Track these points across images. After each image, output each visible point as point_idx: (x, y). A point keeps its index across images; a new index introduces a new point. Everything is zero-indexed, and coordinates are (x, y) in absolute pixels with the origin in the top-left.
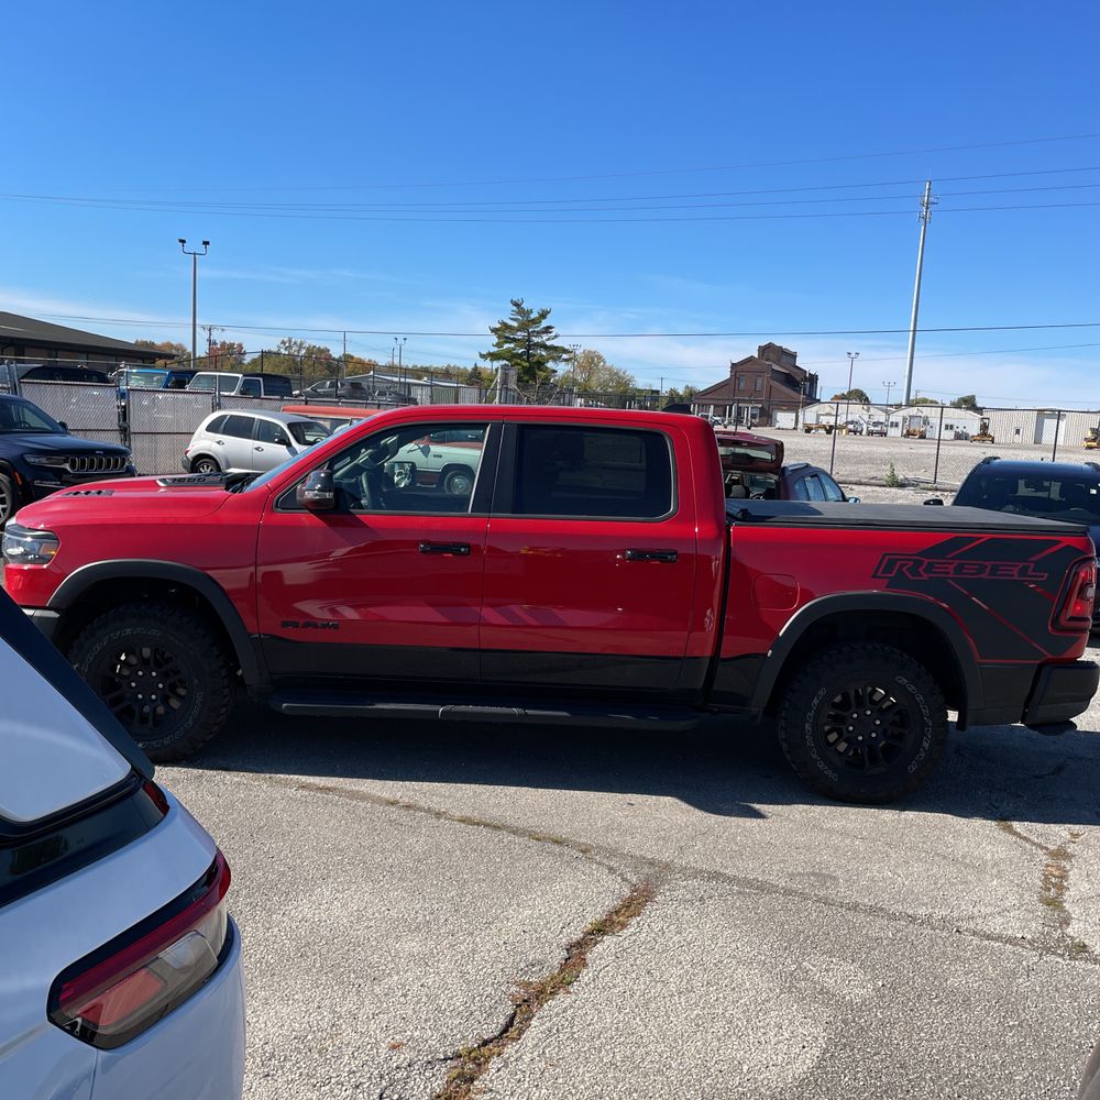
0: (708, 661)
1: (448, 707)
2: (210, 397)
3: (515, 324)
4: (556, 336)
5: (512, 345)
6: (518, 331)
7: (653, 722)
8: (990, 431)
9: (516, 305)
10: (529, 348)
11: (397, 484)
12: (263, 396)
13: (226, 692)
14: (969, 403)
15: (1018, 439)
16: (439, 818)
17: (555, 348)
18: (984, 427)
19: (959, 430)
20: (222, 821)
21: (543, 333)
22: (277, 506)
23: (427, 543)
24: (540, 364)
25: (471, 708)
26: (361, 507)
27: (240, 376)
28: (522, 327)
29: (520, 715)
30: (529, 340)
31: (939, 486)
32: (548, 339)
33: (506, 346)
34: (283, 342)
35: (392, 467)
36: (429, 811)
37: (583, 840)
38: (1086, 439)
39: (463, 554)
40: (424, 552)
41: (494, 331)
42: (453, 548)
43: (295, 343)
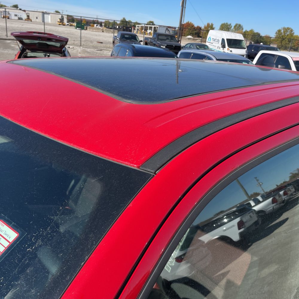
8: (30, 18)
15: (37, 20)
18: (28, 16)
19: (19, 16)
38: (58, 22)
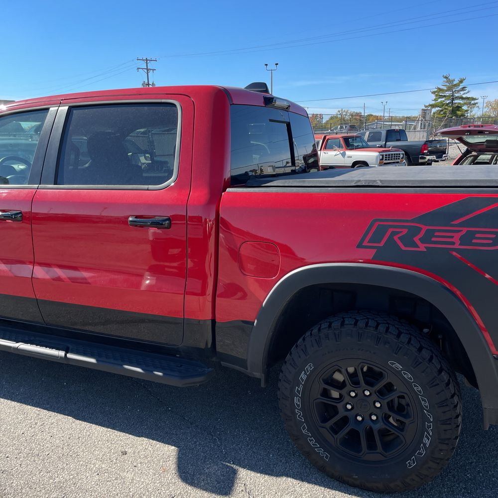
1: (18, 344)
3: (445, 88)
4: (468, 92)
5: (443, 99)
6: (446, 91)
9: (446, 78)
10: (453, 99)
17: (468, 98)
21: (461, 91)
24: (459, 108)
28: (449, 89)
29: (61, 357)
30: (453, 96)
32: (464, 94)
33: (439, 100)
34: (339, 111)
41: (434, 93)
43: (344, 111)
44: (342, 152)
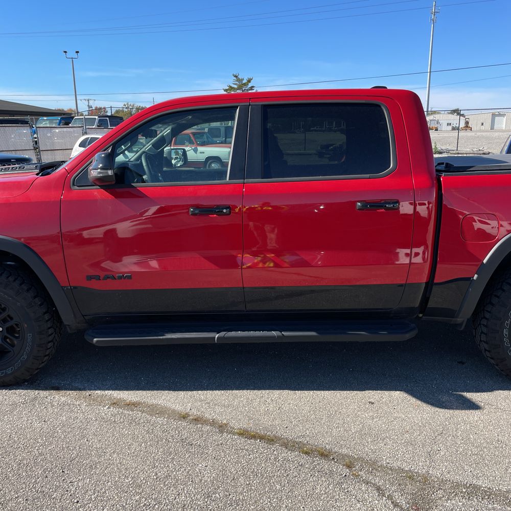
0: (424, 285)
1: (222, 334)
2: (81, 128)
3: (236, 86)
6: (237, 90)
7: (383, 336)
8: (470, 125)
9: (236, 76)
11: (175, 165)
12: (109, 127)
13: (50, 331)
14: (457, 112)
15: (483, 128)
16: (222, 432)
18: (467, 123)
19: (454, 126)
20: (41, 454)
21: (250, 90)
22: (74, 185)
23: (197, 207)
25: (240, 334)
26: (143, 181)
27: (97, 117)
28: (239, 88)
29: (278, 337)
31: (459, 152)
34: (125, 105)
35: (170, 153)
36: (213, 423)
37: (344, 451)
39: (225, 214)
40: (194, 214)
41: (225, 89)
42: (217, 210)
43: (130, 105)
44: (193, 148)
